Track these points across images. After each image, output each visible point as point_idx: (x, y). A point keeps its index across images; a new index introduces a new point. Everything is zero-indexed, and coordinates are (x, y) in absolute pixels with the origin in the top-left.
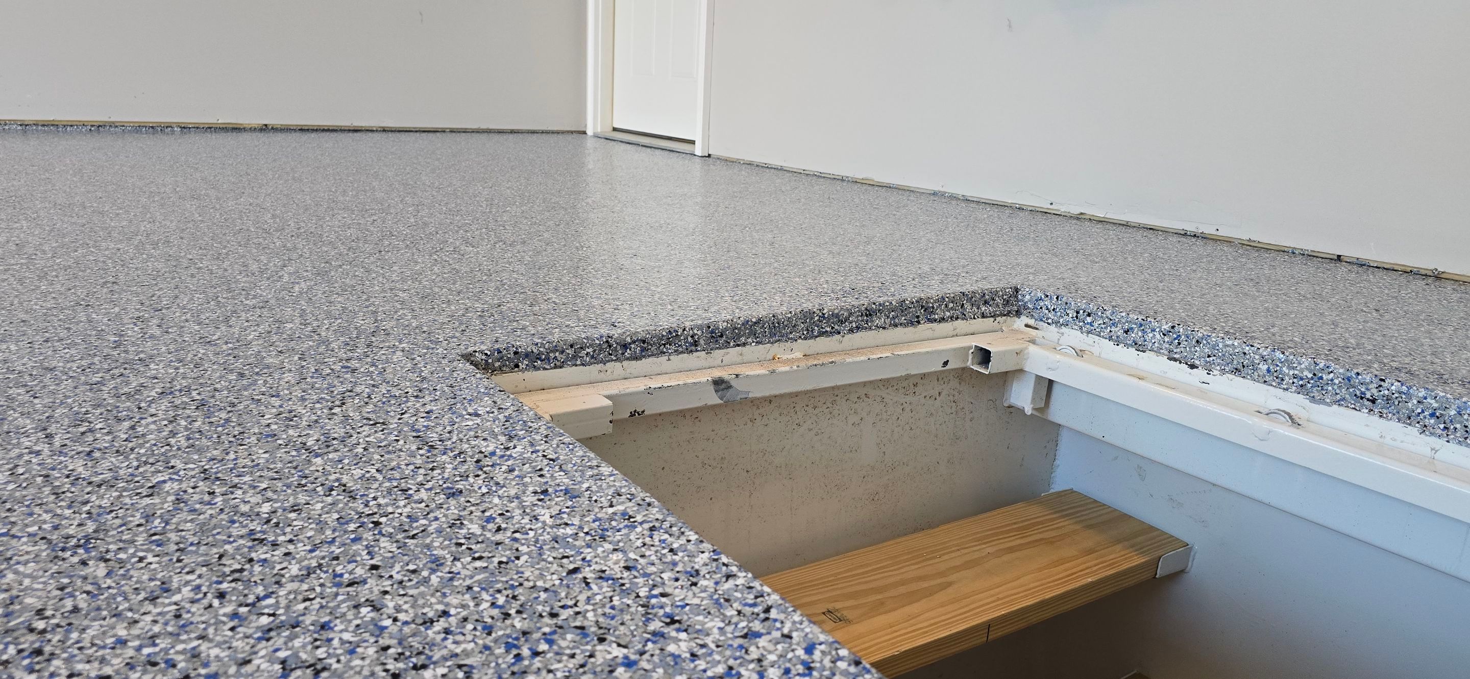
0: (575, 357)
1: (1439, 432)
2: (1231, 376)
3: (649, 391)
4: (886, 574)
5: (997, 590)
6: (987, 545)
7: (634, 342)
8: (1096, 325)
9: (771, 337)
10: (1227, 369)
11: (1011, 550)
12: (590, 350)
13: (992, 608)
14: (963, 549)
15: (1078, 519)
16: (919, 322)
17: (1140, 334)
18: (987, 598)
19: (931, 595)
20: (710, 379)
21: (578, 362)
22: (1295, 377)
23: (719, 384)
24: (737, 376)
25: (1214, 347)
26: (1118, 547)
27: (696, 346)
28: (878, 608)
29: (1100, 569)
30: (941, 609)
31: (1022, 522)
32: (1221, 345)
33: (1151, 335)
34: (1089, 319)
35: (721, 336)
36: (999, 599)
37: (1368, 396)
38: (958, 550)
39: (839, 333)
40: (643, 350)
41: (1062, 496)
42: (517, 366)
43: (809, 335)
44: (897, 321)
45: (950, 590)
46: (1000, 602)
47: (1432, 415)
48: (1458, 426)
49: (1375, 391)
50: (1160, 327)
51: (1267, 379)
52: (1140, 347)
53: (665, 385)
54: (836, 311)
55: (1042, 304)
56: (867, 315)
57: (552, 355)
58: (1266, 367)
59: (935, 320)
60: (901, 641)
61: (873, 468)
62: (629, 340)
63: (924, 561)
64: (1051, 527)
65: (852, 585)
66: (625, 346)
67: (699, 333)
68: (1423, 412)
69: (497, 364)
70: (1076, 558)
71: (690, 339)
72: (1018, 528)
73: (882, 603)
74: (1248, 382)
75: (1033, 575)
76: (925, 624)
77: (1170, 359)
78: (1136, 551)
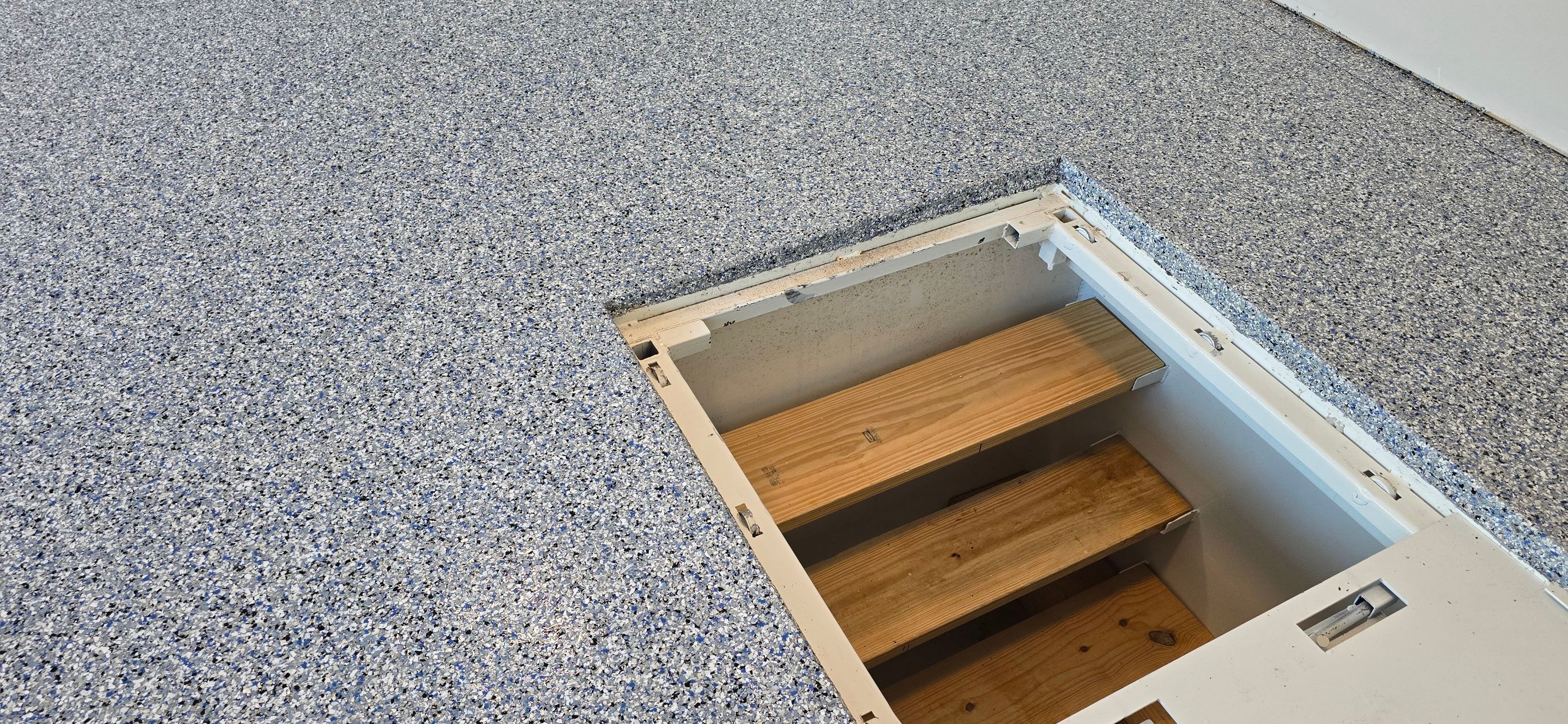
0: (684, 289)
1: (1306, 381)
2: (1192, 291)
3: (738, 309)
4: (917, 395)
5: (995, 413)
6: (1003, 364)
7: (727, 271)
8: (1111, 213)
9: (835, 244)
10: (1191, 284)
11: (1019, 370)
12: (695, 283)
13: (986, 430)
14: (982, 368)
15: (1085, 336)
16: (963, 206)
17: (1139, 234)
18: (987, 420)
19: (945, 416)
20: (783, 292)
21: (687, 292)
22: (1231, 308)
23: (790, 294)
24: (804, 286)
25: (1187, 264)
26: (1107, 368)
27: (774, 263)
28: (903, 429)
29: (1083, 391)
30: (950, 431)
31: (1040, 337)
32: (1190, 265)
33: (1146, 238)
34: (1107, 207)
35: (794, 252)
36: (995, 422)
37: (1272, 340)
38: (978, 370)
39: (892, 230)
40: (734, 274)
41: (1082, 307)
42: (644, 302)
43: (867, 236)
44: (944, 209)
45: (960, 412)
46: (995, 424)
47: (1306, 368)
48: (1319, 381)
49: (1277, 339)
50: (1153, 235)
51: (1214, 302)
52: (1138, 243)
53: (749, 303)
54: (890, 215)
55: (1076, 179)
56: (917, 211)
57: (668, 291)
58: (1215, 293)
59: (979, 202)
60: (911, 461)
61: (919, 309)
62: (723, 270)
63: (949, 381)
64: (1060, 345)
65: (889, 406)
66: (720, 275)
67: (777, 254)
68: (1301, 364)
69: (630, 304)
70: (1069, 379)
71: (769, 260)
72: (1034, 345)
73: (907, 424)
74: (1201, 300)
75: (1028, 398)
76: (934, 445)
77: (1156, 262)
78: (1119, 372)
